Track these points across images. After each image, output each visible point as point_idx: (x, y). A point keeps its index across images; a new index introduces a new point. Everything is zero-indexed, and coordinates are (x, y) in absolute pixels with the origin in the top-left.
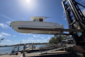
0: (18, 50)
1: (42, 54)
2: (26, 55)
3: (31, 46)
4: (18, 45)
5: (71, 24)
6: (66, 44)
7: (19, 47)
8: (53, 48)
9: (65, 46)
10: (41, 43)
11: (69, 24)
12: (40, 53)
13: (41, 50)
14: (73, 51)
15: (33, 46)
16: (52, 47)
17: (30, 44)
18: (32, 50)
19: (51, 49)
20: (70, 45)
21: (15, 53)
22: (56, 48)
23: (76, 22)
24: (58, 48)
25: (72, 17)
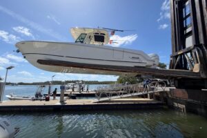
0: (49, 93)
1: (100, 102)
2: (66, 102)
3: (77, 86)
4: (47, 83)
5: (179, 53)
6: (154, 84)
7: (50, 88)
8: (126, 92)
9: (153, 89)
10: (99, 81)
11: (173, 51)
12: (96, 100)
13: (98, 94)
14: (166, 99)
15: (80, 86)
16: (122, 90)
17: (74, 82)
18: (78, 93)
19: (121, 94)
20: (164, 88)
21: (42, 98)
22: (131, 92)
23: (194, 48)
24: (135, 92)
25: (187, 17)
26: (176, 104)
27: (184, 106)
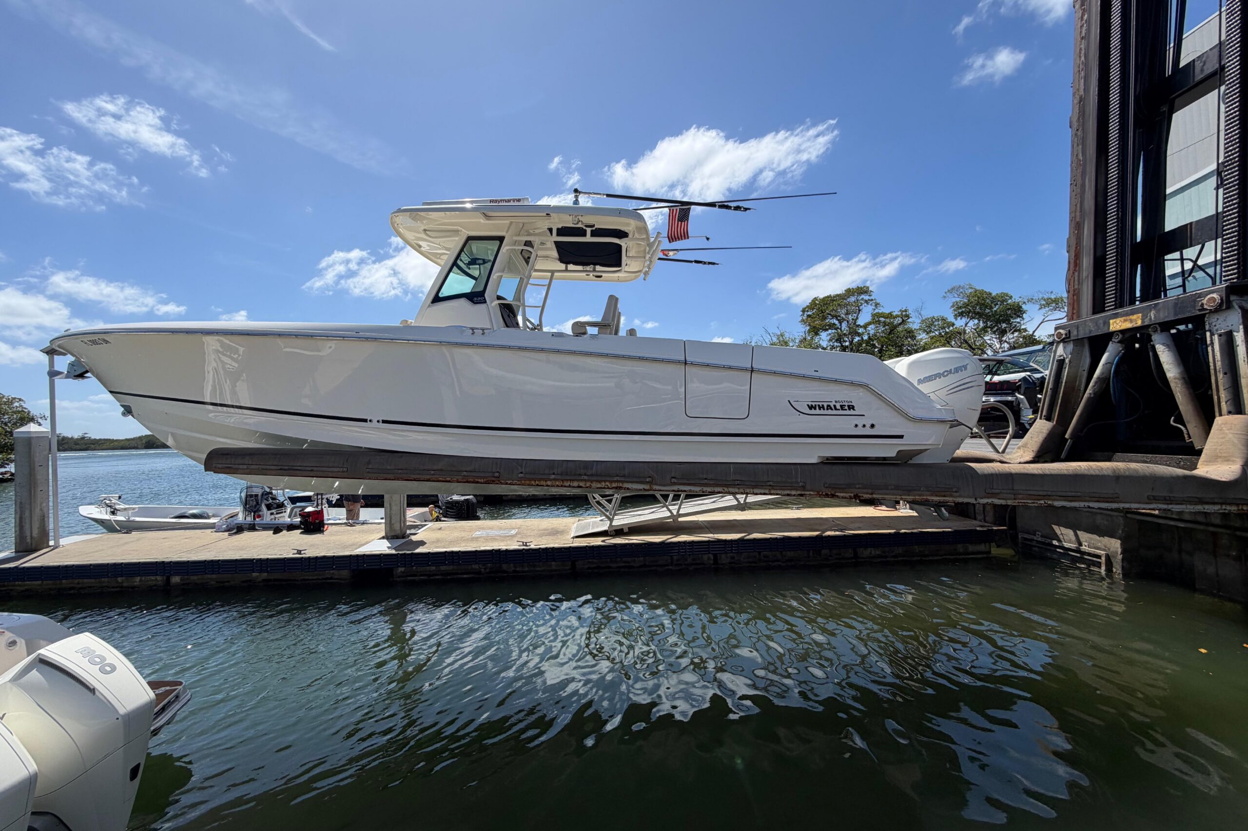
2: (421, 535)
5: (1117, 325)
12: (594, 522)
26: (1067, 537)
27: (1115, 545)
